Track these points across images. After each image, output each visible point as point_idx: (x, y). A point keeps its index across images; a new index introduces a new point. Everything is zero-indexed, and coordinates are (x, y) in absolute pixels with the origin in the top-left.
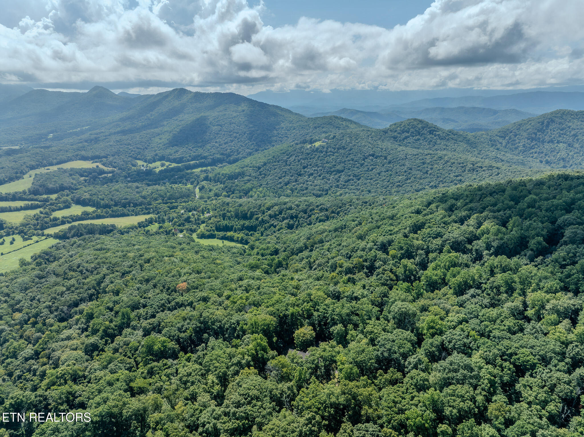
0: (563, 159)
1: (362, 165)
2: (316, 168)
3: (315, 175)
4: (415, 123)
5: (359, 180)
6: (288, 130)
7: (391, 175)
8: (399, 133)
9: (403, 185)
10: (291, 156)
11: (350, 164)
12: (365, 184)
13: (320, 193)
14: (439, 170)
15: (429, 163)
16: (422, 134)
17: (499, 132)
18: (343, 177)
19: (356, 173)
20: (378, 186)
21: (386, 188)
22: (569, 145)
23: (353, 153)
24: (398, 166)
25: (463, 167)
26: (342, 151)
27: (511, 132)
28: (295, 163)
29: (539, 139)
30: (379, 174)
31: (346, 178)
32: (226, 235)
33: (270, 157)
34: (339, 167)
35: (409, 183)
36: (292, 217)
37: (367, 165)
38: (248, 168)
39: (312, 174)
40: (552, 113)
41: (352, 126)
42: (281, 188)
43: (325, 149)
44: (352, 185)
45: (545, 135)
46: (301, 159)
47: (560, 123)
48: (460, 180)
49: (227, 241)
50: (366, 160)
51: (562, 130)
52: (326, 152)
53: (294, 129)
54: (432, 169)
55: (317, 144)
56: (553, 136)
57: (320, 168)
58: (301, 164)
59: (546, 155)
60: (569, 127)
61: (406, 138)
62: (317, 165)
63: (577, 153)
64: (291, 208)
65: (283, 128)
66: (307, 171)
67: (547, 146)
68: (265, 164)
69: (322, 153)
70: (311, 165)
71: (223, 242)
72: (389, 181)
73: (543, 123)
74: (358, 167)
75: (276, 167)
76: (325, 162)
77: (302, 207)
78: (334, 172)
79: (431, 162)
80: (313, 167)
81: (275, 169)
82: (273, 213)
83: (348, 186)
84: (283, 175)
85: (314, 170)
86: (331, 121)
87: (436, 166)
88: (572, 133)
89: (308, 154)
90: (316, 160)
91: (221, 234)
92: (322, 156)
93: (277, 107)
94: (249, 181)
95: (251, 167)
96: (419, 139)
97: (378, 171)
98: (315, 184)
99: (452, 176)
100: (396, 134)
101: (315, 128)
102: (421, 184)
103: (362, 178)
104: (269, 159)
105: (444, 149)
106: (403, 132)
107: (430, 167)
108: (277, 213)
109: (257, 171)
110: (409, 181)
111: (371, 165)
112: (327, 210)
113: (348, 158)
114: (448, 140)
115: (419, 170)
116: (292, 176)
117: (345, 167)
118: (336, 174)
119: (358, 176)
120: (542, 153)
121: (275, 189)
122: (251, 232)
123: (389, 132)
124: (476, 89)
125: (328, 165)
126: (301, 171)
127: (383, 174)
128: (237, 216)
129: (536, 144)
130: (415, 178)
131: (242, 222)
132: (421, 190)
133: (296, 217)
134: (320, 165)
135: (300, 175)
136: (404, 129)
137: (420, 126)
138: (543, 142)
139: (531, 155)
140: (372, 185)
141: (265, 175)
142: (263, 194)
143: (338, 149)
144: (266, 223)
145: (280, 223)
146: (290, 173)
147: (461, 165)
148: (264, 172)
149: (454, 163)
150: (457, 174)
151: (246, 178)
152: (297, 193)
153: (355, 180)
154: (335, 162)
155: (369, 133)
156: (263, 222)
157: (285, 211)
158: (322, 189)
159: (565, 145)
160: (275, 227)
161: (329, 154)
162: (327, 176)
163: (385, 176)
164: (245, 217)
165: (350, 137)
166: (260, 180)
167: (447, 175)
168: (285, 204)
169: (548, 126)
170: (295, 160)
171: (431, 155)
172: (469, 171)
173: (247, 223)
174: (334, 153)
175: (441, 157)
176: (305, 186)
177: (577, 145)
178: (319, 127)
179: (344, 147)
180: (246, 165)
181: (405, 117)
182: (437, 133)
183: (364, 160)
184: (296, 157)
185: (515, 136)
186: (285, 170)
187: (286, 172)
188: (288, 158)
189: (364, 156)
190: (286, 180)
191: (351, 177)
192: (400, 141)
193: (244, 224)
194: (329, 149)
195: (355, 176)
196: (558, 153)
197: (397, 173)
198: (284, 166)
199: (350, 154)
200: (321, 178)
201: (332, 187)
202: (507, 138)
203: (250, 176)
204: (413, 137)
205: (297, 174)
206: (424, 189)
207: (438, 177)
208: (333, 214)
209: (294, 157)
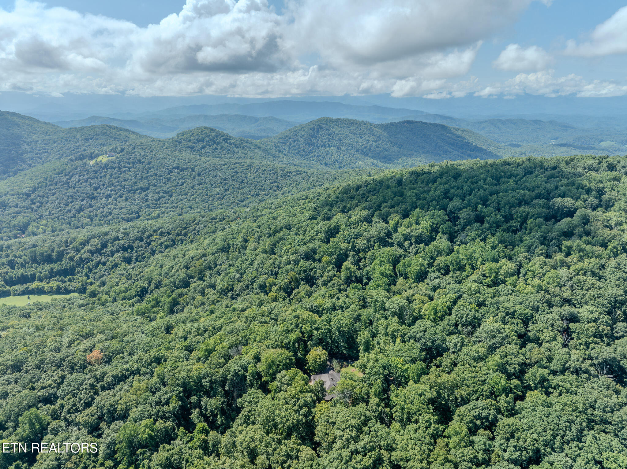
0: (337, 161)
1: (169, 179)
2: (113, 188)
3: (114, 196)
4: (207, 131)
5: (171, 196)
6: (46, 144)
7: (206, 188)
8: (194, 143)
9: (224, 197)
10: (72, 176)
11: (154, 180)
12: (182, 200)
13: (130, 216)
14: (254, 178)
15: (241, 172)
16: (218, 143)
17: (280, 138)
18: (151, 195)
19: (165, 188)
20: (197, 200)
21: (207, 202)
22: (338, 148)
23: (153, 168)
24: (211, 178)
25: (274, 174)
26: (139, 166)
27: (290, 139)
28: (81, 184)
29: (314, 143)
30: (193, 187)
31: (156, 196)
32: (28, 288)
33: (41, 180)
34: (143, 184)
35: (230, 194)
36: (125, 249)
37: (175, 180)
38: (9, 197)
39: (109, 196)
40: (319, 120)
41: (131, 136)
42: (74, 216)
43: (116, 165)
44: (165, 203)
45: (318, 140)
46: (88, 178)
47: (327, 129)
48: (278, 187)
49: (32, 296)
50: (172, 174)
51: (329, 135)
52: (120, 168)
53: (55, 142)
54: (246, 178)
55: (104, 159)
56: (324, 141)
57: (119, 187)
58: (90, 185)
59: (323, 158)
60: (334, 132)
61: (203, 147)
62: (112, 184)
63: (345, 155)
64: (117, 239)
65: (37, 141)
66: (102, 192)
67: (322, 150)
68: (35, 190)
69: (114, 169)
70: (104, 185)
71: (29, 298)
72: (207, 195)
73: (314, 130)
74: (165, 183)
75: (54, 191)
76: (122, 180)
77: (134, 234)
78: (137, 190)
79: (243, 170)
80: (108, 187)
81: (54, 194)
82: (94, 249)
83: (160, 204)
84: (70, 200)
85: (111, 191)
86: (105, 131)
87: (249, 175)
88: (338, 137)
89: (96, 172)
90: (109, 179)
91: (20, 288)
92: (116, 173)
93: (14, 114)
94: (18, 213)
95: (13, 195)
96: (216, 149)
97: (190, 185)
98: (119, 206)
99: (269, 184)
100: (191, 143)
101: (87, 140)
102: (242, 194)
103: (174, 194)
104: (40, 183)
105: (244, 157)
106: (199, 142)
107: (244, 176)
108: (99, 247)
109: (26, 199)
110: (228, 192)
111: (179, 179)
112: (169, 234)
113: (150, 174)
114: (243, 147)
115: (234, 180)
116: (82, 201)
117: (149, 184)
118: (140, 193)
119: (169, 192)
120: (320, 156)
121: (64, 220)
122: (68, 278)
123: (182, 142)
124: (229, 96)
125: (127, 183)
126: (93, 194)
127: (197, 187)
128: (34, 260)
129: (313, 149)
130: (233, 188)
131: (48, 267)
132: (244, 200)
133: (132, 248)
134: (117, 183)
135: (94, 198)
136: (198, 139)
137: (213, 134)
138: (318, 146)
139: (312, 159)
140: (189, 200)
141: (42, 203)
142: (50, 227)
143: (134, 163)
144: (88, 262)
145: (111, 259)
146: (79, 196)
147: (272, 172)
148: (38, 199)
149: (265, 170)
150: (271, 181)
151: (13, 210)
152: (100, 220)
153: (167, 197)
154: (135, 179)
155: (161, 144)
156: (82, 261)
157: (112, 243)
158: (130, 212)
159: (335, 148)
160: (104, 264)
161: (123, 169)
162: (131, 195)
163: (200, 190)
164: (48, 259)
165: (142, 149)
166: (36, 211)
167: (263, 182)
168: (106, 234)
169: (318, 132)
170: (79, 180)
171: (239, 163)
172: (282, 177)
173: (56, 267)
174: (130, 169)
175: (250, 166)
176: (106, 210)
177: (343, 148)
178: (91, 139)
179: (140, 161)
180: (4, 192)
181: (193, 125)
182: (232, 141)
183: (169, 174)
184: (80, 176)
185: (294, 142)
186: (71, 194)
187: (72, 196)
188: (68, 179)
189: (168, 169)
190: (77, 207)
191: (161, 194)
192: (198, 151)
193: (52, 269)
194: (123, 165)
195: (165, 192)
196: (332, 155)
197: (212, 185)
198: (67, 189)
199: (150, 168)
200: (123, 198)
201: (141, 208)
202: (288, 144)
203: (17, 206)
204: (210, 146)
205: (89, 197)
206: (248, 198)
207: (256, 186)
208: (180, 237)
209: (77, 177)
